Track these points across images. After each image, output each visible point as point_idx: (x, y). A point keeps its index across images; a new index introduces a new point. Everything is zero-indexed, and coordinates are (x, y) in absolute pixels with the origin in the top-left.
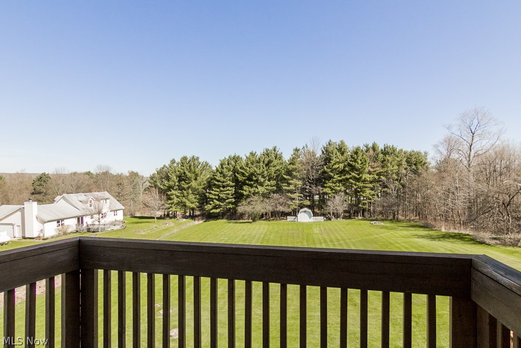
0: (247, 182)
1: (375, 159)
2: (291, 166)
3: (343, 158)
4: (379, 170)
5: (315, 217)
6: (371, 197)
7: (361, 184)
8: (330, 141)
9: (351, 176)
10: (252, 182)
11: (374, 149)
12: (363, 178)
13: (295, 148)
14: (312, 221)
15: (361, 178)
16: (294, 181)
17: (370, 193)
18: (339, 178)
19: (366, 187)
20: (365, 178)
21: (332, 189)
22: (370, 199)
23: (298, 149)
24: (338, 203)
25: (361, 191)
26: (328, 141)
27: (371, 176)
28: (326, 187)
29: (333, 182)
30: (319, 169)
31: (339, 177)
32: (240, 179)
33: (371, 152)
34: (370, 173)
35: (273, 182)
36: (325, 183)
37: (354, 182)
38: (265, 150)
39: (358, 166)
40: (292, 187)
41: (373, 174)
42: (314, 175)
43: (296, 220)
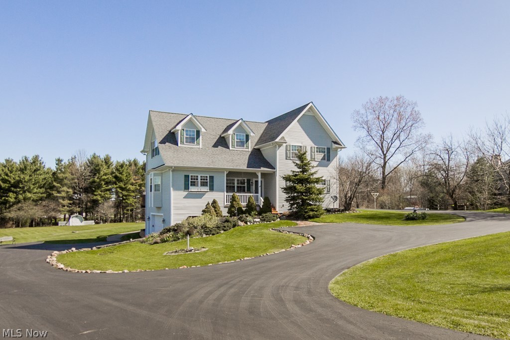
0: (13, 189)
1: (136, 173)
2: (62, 174)
3: (110, 170)
4: (140, 182)
5: (86, 221)
6: (134, 204)
7: (125, 193)
8: (95, 154)
9: (117, 186)
10: (19, 190)
11: (136, 165)
12: (128, 188)
13: (57, 158)
14: (84, 225)
15: (126, 188)
16: (65, 188)
17: (133, 201)
18: (107, 188)
19: (130, 196)
20: (130, 188)
21: (102, 197)
22: (133, 206)
23: (61, 159)
24: (107, 208)
25: (126, 199)
26: (92, 154)
27: (134, 187)
28: (96, 195)
29: (101, 191)
30: (88, 179)
31: (106, 186)
32: (3, 186)
33: (133, 167)
34: (132, 184)
35: (43, 190)
36: (94, 191)
37: (121, 191)
38: (24, 158)
39: (124, 177)
40: (63, 194)
41: (136, 185)
42: (84, 184)
43: (67, 224)
